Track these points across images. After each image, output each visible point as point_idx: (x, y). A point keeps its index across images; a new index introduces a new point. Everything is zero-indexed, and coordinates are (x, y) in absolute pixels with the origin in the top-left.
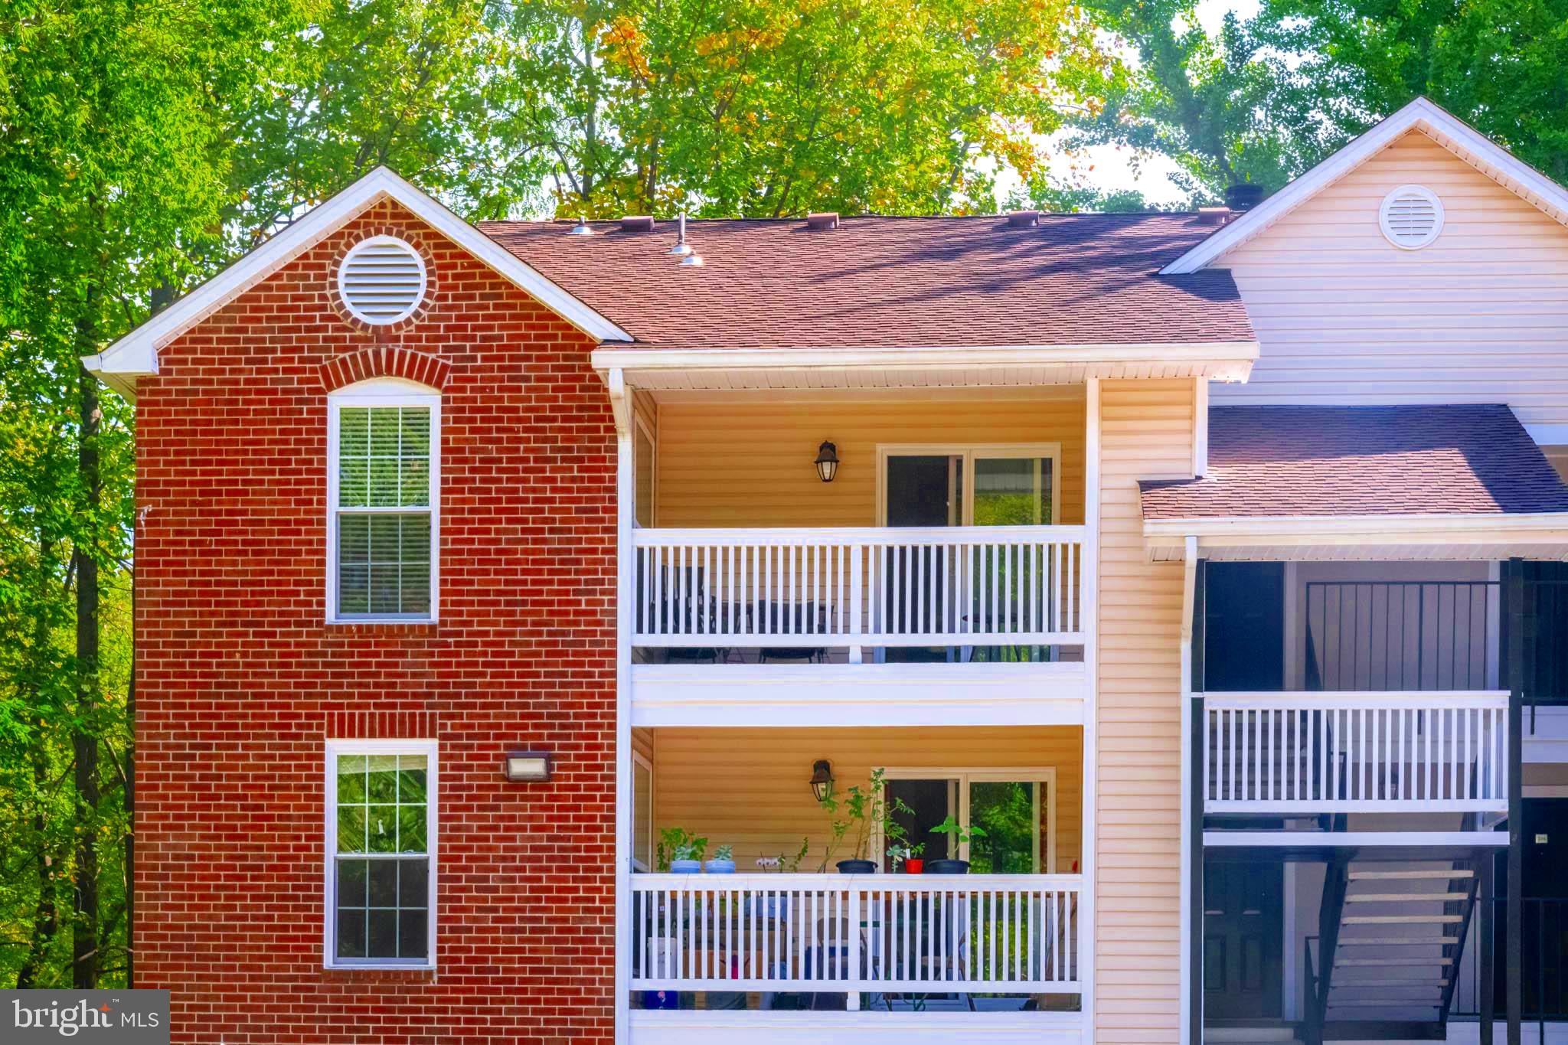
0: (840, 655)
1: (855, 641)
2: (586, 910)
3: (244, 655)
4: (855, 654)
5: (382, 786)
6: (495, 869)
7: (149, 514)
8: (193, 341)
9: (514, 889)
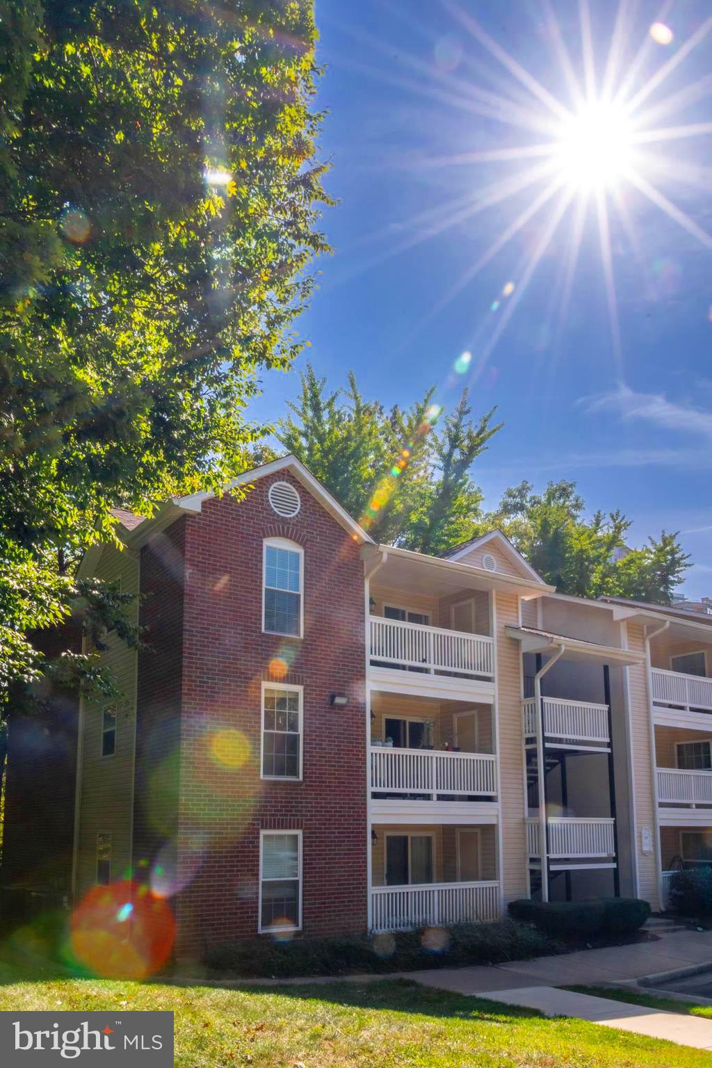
0: (426, 671)
1: (432, 666)
2: (357, 759)
3: (230, 641)
4: (432, 671)
5: (282, 702)
6: (325, 741)
7: (190, 573)
8: (210, 504)
9: (332, 749)
